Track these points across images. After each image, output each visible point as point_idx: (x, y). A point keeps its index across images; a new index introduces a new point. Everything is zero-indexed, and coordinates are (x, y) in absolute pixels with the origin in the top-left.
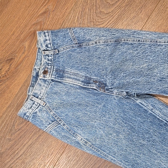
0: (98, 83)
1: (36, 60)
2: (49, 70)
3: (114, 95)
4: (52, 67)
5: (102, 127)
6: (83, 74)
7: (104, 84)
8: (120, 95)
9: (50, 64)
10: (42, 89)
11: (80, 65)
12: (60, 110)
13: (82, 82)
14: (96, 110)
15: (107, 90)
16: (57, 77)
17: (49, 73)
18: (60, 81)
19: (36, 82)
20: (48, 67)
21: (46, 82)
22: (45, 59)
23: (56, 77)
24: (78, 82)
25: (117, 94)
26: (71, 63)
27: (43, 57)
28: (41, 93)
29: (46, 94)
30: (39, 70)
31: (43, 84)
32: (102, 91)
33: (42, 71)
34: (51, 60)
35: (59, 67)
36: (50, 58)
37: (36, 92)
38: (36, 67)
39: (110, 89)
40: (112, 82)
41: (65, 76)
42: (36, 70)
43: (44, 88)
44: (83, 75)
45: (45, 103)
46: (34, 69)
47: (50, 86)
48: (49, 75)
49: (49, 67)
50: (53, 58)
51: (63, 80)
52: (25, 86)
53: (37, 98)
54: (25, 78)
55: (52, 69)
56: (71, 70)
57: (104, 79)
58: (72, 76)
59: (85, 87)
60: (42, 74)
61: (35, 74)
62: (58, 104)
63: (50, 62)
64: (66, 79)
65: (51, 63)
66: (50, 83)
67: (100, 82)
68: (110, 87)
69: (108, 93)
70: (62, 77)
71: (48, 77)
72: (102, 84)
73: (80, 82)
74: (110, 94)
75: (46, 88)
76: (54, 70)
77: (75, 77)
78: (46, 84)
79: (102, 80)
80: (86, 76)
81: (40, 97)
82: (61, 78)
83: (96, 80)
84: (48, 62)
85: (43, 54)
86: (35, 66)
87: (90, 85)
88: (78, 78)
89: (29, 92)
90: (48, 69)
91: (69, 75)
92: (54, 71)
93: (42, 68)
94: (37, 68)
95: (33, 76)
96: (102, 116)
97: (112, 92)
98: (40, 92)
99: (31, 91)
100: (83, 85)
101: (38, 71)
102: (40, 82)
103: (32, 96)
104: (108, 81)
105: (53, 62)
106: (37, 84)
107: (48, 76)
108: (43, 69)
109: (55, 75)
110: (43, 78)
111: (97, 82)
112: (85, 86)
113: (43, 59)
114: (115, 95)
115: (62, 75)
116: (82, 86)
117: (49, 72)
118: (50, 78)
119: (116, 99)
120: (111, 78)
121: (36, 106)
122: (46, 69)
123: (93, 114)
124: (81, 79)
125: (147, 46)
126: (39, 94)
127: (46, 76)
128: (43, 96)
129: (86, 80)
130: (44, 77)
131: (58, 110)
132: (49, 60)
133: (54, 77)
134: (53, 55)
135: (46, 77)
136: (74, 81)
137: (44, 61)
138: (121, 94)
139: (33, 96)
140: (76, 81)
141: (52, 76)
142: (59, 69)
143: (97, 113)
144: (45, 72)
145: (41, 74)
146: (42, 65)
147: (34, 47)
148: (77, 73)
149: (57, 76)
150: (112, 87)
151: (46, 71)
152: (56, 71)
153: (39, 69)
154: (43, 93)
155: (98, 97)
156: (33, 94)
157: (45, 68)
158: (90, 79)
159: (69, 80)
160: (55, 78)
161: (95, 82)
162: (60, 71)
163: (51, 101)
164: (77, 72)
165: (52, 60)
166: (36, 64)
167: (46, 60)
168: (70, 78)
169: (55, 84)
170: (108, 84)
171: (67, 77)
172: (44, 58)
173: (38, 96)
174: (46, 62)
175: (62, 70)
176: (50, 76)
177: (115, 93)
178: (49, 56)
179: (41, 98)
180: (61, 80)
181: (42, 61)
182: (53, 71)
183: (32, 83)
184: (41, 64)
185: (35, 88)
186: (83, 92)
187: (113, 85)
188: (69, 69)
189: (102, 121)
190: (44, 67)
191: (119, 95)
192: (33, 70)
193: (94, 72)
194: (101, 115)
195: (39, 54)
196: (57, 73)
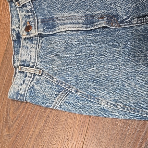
0: (105, 19)
1: (12, 19)
2: (33, 24)
3: (134, 25)
4: (36, 18)
5: (131, 78)
6: (81, 13)
7: (114, 16)
8: (143, 22)
9: (31, 17)
10: (31, 51)
11: (72, 2)
12: (65, 73)
13: (83, 24)
14: (115, 57)
15: (122, 22)
16: (46, 29)
17: (34, 27)
18: (52, 33)
20: (29, 20)
21: (34, 42)
22: (22, 12)
24: (77, 25)
25: (139, 23)
26: (60, 3)
27: (18, 10)
28: (32, 57)
29: (39, 58)
31: (29, 45)
32: (115, 26)
33: (24, 28)
34: (31, 10)
35: (45, 15)
36: (29, 8)
37: (24, 58)
38: (13, 27)
39: (125, 19)
40: (125, 9)
41: (57, 25)
42: (15, 31)
43: (33, 50)
44: (81, 15)
45: (42, 71)
46: (12, 30)
47: (40, 45)
48: (34, 30)
49: (32, 19)
50: (32, 6)
51: (55, 30)
52: (7, 58)
53: (28, 67)
54: (4, 47)
55: (36, 20)
56: (63, 14)
57: (113, 9)
58: (66, 21)
60: (25, 32)
61: (15, 36)
62: (59, 67)
63: (30, 13)
64: (60, 27)
65: (32, 13)
66: (39, 41)
67: (108, 16)
68: (125, 17)
69: (125, 25)
72: (112, 18)
73: (81, 25)
74: (128, 26)
75: (36, 49)
76: (40, 21)
77: (72, 21)
78: (34, 44)
79: (111, 11)
80: (86, 15)
81: (31, 64)
82: (52, 28)
83: (101, 16)
84: (27, 14)
85: (18, 6)
86: (11, 26)
87: (95, 24)
88: (76, 21)
89: (14, 63)
90: (31, 23)
91: (61, 21)
92: (40, 23)
93: (22, 24)
94: (15, 28)
95: (13, 40)
96: (126, 63)
97: (130, 22)
98: (30, 57)
99: (16, 61)
100: (86, 28)
101: (19, 31)
102: (25, 44)
103: (19, 66)
104: (120, 10)
105: (34, 12)
106: (22, 48)
108: (24, 25)
109: (43, 28)
110: (28, 36)
111: (105, 17)
112: (89, 27)
114: (137, 25)
115: (53, 24)
117: (34, 25)
118: (37, 33)
119: (140, 29)
120: (122, 4)
121: (29, 78)
122: (28, 24)
123: (113, 63)
124: (81, 21)
126: (29, 60)
127: (30, 32)
128: (35, 62)
129: (87, 20)
130: (29, 34)
131: (62, 73)
132: (28, 12)
133: (42, 29)
135: (32, 34)
136: (71, 26)
138: (145, 21)
139: (21, 66)
140: (74, 25)
141: (40, 30)
142: (46, 18)
143: (118, 60)
144: (28, 28)
145: (23, 32)
146: (21, 21)
147: (3, 3)
148: (72, 16)
149: (46, 27)
150: (129, 16)
151: (29, 26)
152: (43, 21)
153: (19, 28)
154: (34, 58)
156: (21, 64)
157: (26, 23)
158: (93, 16)
159: (65, 27)
160: (44, 31)
163: (48, 66)
164: (71, 14)
165: (33, 9)
166: (13, 23)
167: (24, 13)
168: (64, 24)
169: (47, 40)
170: (120, 14)
171: (60, 25)
172: (20, 11)
173: (28, 64)
174: (25, 15)
175: (50, 18)
176: (37, 30)
177: (135, 22)
178: (26, 7)
179: (33, 65)
180: (53, 31)
182: (38, 24)
183: (16, 49)
184: (19, 21)
185: (21, 54)
187: (127, 12)
188: (59, 13)
190: (24, 22)
191: (141, 23)
192: (11, 32)
193: (95, 5)
194: (124, 62)
195: (12, 9)
196: (45, 25)
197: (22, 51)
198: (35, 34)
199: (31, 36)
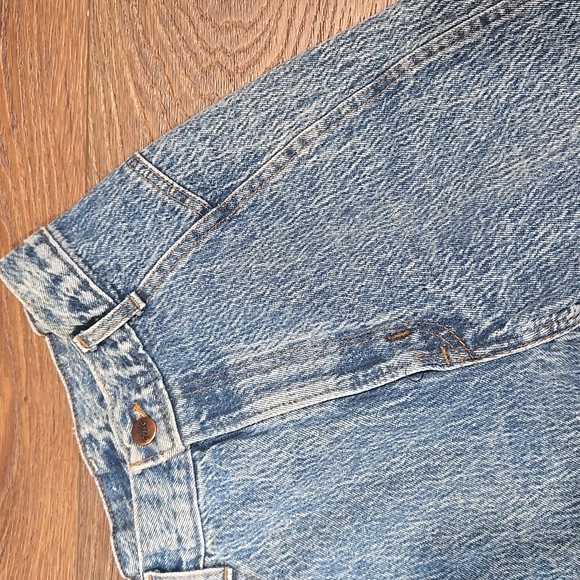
0: (415, 337)
1: (72, 395)
2: (155, 409)
3: (529, 347)
4: (161, 385)
5: (564, 532)
7: (445, 321)
8: (559, 331)
9: (141, 380)
10: (175, 514)
11: (280, 303)
12: (318, 566)
13: (339, 371)
14: (487, 466)
15: (481, 340)
16: (208, 418)
17: (162, 423)
18: (234, 429)
19: (129, 496)
20: (138, 397)
21: (176, 473)
22: (105, 366)
23: (203, 423)
24: (319, 386)
25: (544, 337)
26: (234, 313)
27: (88, 361)
28: (183, 535)
29: (210, 526)
30: (106, 434)
31: (162, 490)
32: (458, 362)
33: (127, 433)
34: (133, 353)
35: (191, 364)
36: (125, 348)
37: (155, 545)
38: (86, 430)
39: (489, 330)
40: (478, 290)
41: (245, 394)
42: (96, 441)
44: (323, 335)
45: (230, 571)
46: (84, 442)
47: (200, 480)
48: (166, 437)
49: (147, 393)
50: (137, 340)
51: (243, 417)
52: (93, 542)
54: (71, 503)
55: (165, 393)
56: (254, 345)
57: (433, 300)
58: (274, 373)
59: (365, 388)
60: (133, 448)
61: (101, 462)
62: (289, 540)
63: (136, 369)
64: (257, 405)
65: (142, 368)
66: (195, 467)
67: (421, 325)
68: (488, 323)
69: (494, 352)
70: (231, 404)
71: (169, 445)
72: (438, 329)
73: (332, 382)
74: (506, 354)
75: (191, 498)
76: (177, 392)
77: (294, 370)
78: (179, 481)
79: (428, 306)
80: (339, 335)
81: (186, 557)
82: (229, 411)
83: (397, 327)
84: (125, 373)
85: (85, 350)
86: (78, 427)
87: (382, 365)
88: (308, 367)
89: (124, 565)
90: (147, 408)
91: (257, 378)
92: (181, 402)
93: (118, 417)
94: (95, 431)
95: (97, 476)
96: (533, 478)
97: (511, 337)
98: (175, 536)
99: (129, 554)
100: (353, 387)
101: (110, 442)
102: (146, 487)
103: (146, 575)
104: (460, 300)
105: (150, 360)
106: (140, 508)
107: (163, 442)
108: (124, 421)
109: (197, 417)
110: (151, 464)
111: (411, 332)
112: (366, 382)
113: (98, 373)
114: (537, 344)
115: (228, 394)
116: (352, 393)
117: (159, 415)
118: (180, 447)
119: (553, 360)
120: (462, 273)
122: (139, 414)
123: (483, 490)
125: (540, 21)
126: (174, 546)
128: (198, 546)
129: (350, 351)
130: (150, 455)
131: (306, 568)
132: (125, 363)
133: (195, 426)
134: (127, 327)
135: (162, 453)
136: (296, 391)
137: (106, 377)
138: (563, 325)
139: (154, 574)
140: (308, 389)
141: (186, 430)
142: (196, 375)
143: (499, 475)
144: (142, 431)
145: (129, 449)
146: (107, 400)
147: (25, 340)
148: (291, 346)
149: (206, 412)
150: (499, 315)
151: (142, 419)
152: (188, 391)
154: (191, 532)
155: (461, 402)
156: (149, 563)
157: (130, 409)
158: (367, 335)
159: (276, 403)
160: (203, 430)
161: (398, 336)
162: (207, 383)
163: (248, 546)
164: (285, 342)
165: (141, 351)
166: (79, 410)
167: (114, 370)
169: (222, 458)
170: (467, 314)
171: (256, 393)
172: (98, 364)
173: (174, 558)
174: (118, 378)
175: (211, 372)
176: (176, 434)
177: (528, 337)
178: (114, 345)
179: (193, 556)
180: (236, 421)
181: (99, 384)
182: (174, 406)
183: (115, 507)
184: (101, 399)
185: (142, 531)
186: (372, 416)
187: (492, 303)
188: (241, 345)
189: (545, 501)
190: (120, 406)
191: (552, 333)
192: (85, 451)
194: (525, 475)
195: (64, 358)
196: (199, 403)
197: (144, 519)
198: (174, 453)
199: (162, 459)
